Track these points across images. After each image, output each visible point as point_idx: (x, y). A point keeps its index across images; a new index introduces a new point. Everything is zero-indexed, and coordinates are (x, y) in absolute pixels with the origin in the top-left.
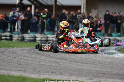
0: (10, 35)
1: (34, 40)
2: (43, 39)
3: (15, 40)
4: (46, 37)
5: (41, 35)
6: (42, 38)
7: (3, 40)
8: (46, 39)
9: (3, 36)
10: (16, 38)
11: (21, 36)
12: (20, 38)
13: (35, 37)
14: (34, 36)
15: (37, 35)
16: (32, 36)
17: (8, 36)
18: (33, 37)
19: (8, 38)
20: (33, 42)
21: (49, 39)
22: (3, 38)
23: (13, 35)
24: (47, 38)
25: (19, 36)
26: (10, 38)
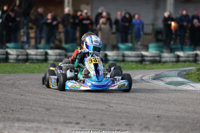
1: (6, 59)
2: (20, 57)
4: (25, 53)
5: (16, 51)
6: (18, 55)
8: (25, 57)
13: (7, 54)
14: (5, 53)
15: (9, 51)
16: (2, 53)
18: (3, 55)
20: (3, 62)
21: (30, 57)
24: (27, 55)
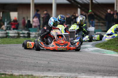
0: (28, 33)
3: (33, 37)
7: (21, 38)
9: (22, 34)
10: (33, 36)
11: (38, 34)
12: (38, 35)
17: (26, 34)
19: (26, 35)
22: (22, 35)
23: (31, 33)
25: (36, 34)
26: (27, 36)
